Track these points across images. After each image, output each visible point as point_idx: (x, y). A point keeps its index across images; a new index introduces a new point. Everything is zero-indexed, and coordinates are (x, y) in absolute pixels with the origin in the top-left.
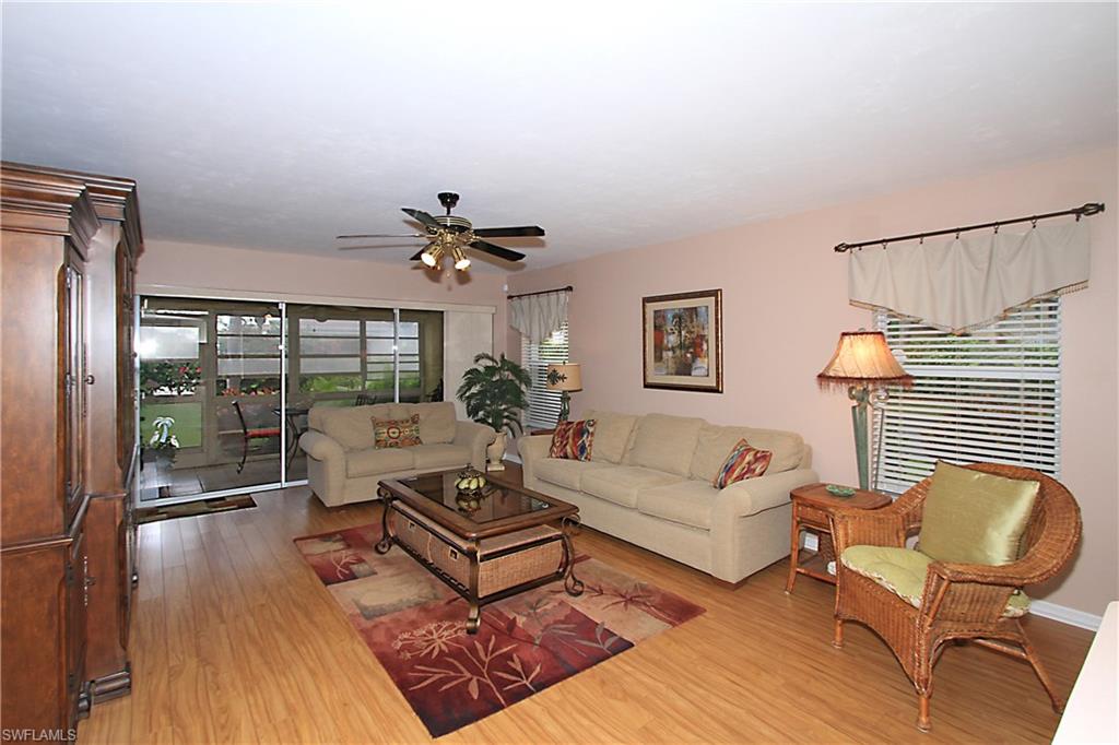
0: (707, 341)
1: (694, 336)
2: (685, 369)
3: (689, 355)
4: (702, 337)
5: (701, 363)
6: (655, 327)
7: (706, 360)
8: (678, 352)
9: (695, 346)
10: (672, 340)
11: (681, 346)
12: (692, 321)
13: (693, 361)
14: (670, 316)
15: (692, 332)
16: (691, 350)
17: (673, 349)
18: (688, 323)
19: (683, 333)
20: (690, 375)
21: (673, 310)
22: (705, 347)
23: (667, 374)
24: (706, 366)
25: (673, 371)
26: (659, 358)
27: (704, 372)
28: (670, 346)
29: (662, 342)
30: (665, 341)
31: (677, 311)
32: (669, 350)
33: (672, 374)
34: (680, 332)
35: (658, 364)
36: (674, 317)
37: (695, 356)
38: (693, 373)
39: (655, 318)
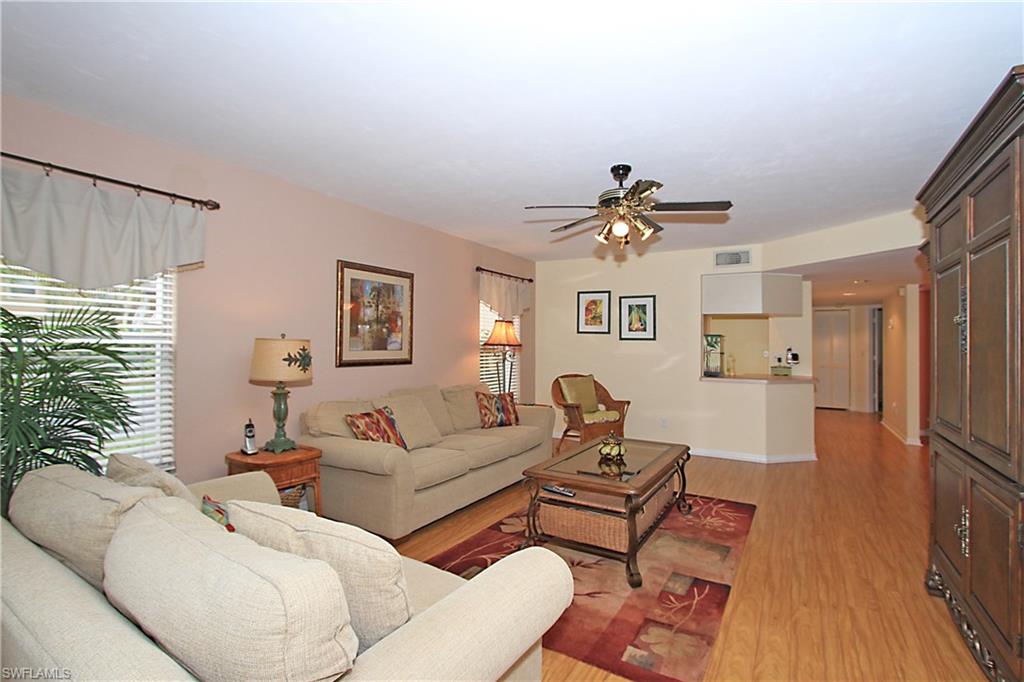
0: (401, 318)
1: (390, 311)
2: (381, 344)
3: (384, 330)
4: (396, 314)
5: (396, 337)
6: (352, 296)
7: (400, 335)
8: (375, 327)
9: (390, 321)
10: (369, 313)
11: (378, 320)
12: (389, 297)
13: (389, 336)
14: (368, 288)
15: (388, 308)
16: (387, 325)
17: (369, 323)
18: (386, 299)
19: (380, 307)
20: (386, 349)
21: (373, 282)
22: (399, 323)
23: (364, 349)
24: (399, 341)
25: (370, 345)
26: (354, 332)
27: (397, 346)
28: (366, 320)
29: (358, 314)
30: (362, 314)
31: (377, 285)
32: (365, 324)
33: (368, 349)
34: (377, 306)
35: (354, 338)
36: (372, 290)
37: (391, 331)
38: (389, 348)
39: (352, 288)
